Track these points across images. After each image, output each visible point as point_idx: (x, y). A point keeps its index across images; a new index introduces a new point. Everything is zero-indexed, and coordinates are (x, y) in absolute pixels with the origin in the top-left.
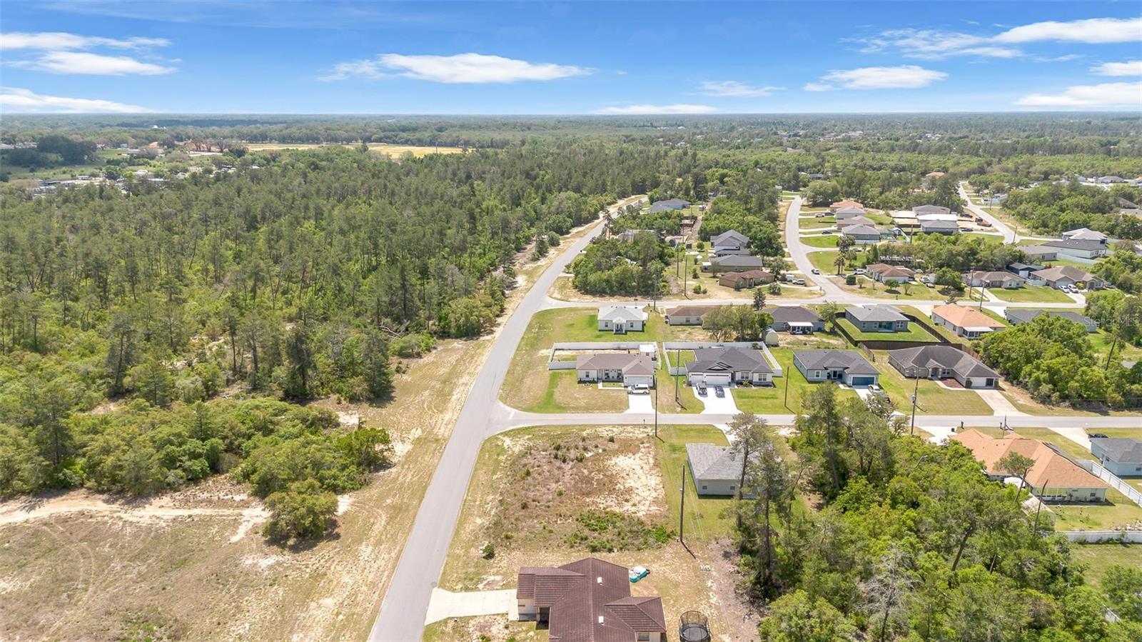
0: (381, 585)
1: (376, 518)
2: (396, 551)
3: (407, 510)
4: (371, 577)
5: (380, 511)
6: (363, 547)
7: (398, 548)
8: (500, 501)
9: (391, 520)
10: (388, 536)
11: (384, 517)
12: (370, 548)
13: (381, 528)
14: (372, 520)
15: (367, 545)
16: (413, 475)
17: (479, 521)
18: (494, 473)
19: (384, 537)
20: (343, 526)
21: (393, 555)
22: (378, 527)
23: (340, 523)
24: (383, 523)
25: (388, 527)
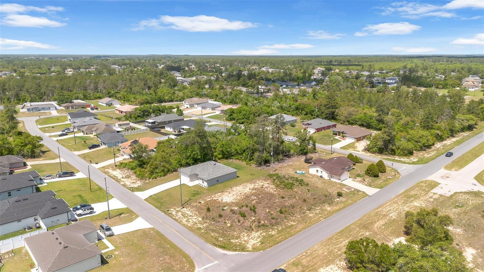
0: (392, 202)
1: (380, 228)
2: (378, 210)
3: (361, 224)
4: (395, 205)
5: (376, 230)
6: (394, 217)
7: (377, 210)
8: (310, 210)
9: (372, 223)
10: (378, 216)
11: (376, 226)
12: (391, 215)
13: (380, 221)
14: (383, 227)
15: (391, 217)
16: (341, 243)
17: (329, 209)
18: (292, 226)
19: (381, 217)
20: (402, 231)
21: (381, 209)
22: (382, 222)
23: (402, 233)
24: (378, 223)
25: (376, 220)
